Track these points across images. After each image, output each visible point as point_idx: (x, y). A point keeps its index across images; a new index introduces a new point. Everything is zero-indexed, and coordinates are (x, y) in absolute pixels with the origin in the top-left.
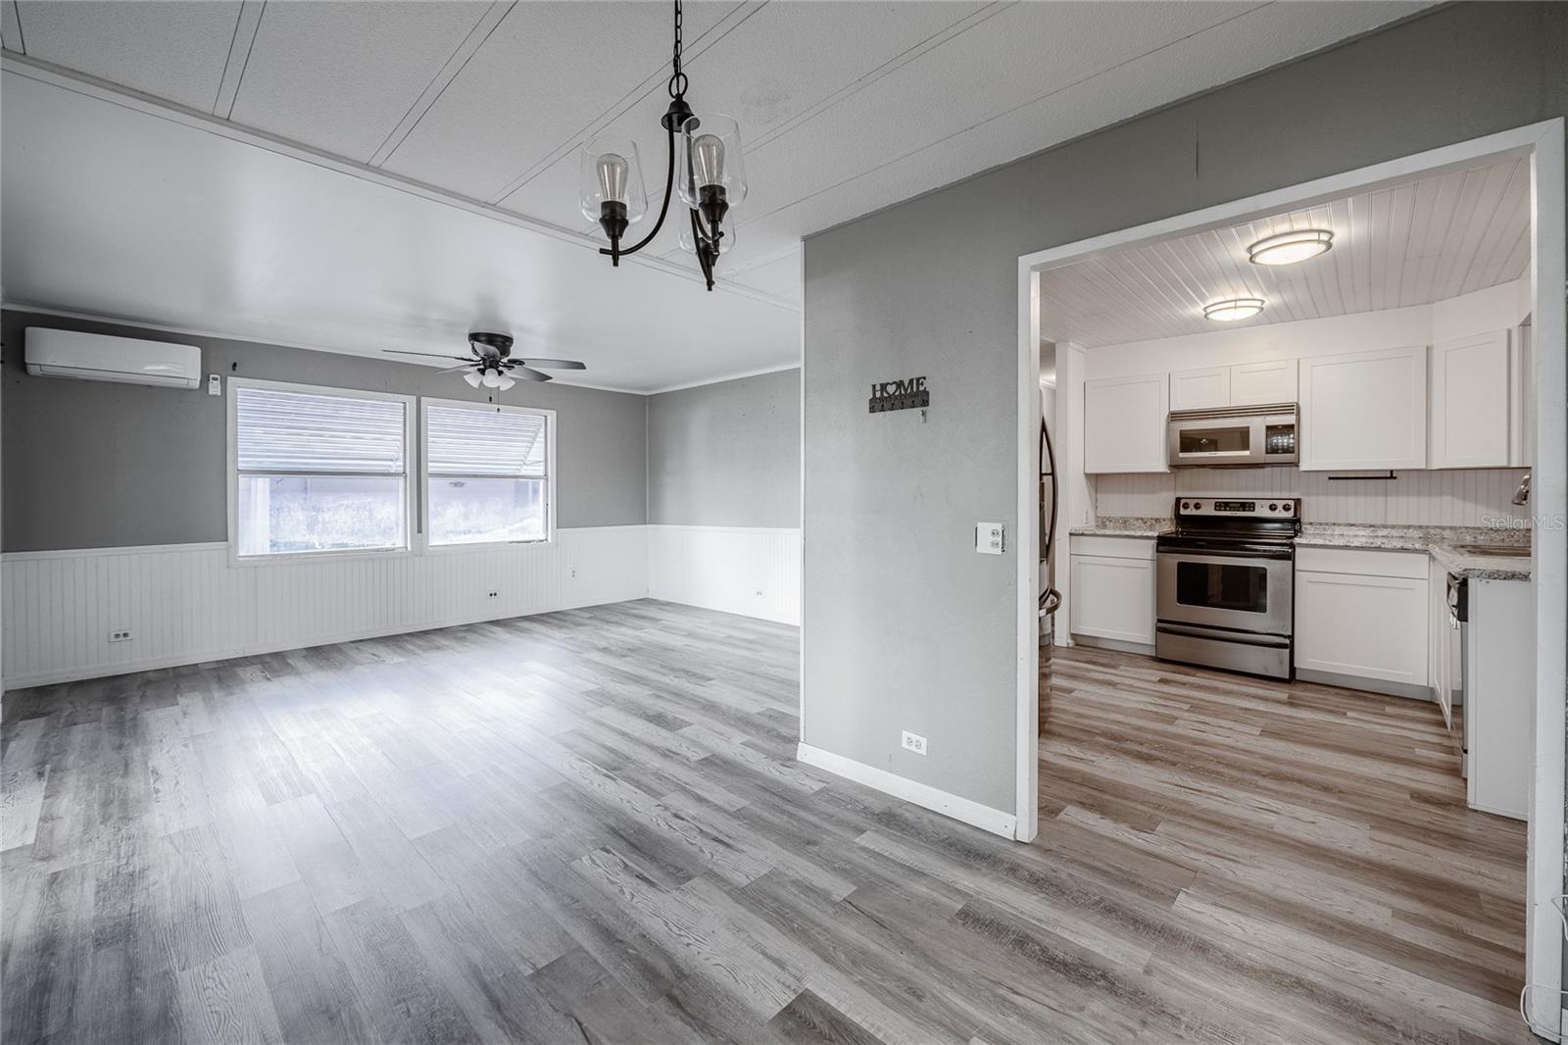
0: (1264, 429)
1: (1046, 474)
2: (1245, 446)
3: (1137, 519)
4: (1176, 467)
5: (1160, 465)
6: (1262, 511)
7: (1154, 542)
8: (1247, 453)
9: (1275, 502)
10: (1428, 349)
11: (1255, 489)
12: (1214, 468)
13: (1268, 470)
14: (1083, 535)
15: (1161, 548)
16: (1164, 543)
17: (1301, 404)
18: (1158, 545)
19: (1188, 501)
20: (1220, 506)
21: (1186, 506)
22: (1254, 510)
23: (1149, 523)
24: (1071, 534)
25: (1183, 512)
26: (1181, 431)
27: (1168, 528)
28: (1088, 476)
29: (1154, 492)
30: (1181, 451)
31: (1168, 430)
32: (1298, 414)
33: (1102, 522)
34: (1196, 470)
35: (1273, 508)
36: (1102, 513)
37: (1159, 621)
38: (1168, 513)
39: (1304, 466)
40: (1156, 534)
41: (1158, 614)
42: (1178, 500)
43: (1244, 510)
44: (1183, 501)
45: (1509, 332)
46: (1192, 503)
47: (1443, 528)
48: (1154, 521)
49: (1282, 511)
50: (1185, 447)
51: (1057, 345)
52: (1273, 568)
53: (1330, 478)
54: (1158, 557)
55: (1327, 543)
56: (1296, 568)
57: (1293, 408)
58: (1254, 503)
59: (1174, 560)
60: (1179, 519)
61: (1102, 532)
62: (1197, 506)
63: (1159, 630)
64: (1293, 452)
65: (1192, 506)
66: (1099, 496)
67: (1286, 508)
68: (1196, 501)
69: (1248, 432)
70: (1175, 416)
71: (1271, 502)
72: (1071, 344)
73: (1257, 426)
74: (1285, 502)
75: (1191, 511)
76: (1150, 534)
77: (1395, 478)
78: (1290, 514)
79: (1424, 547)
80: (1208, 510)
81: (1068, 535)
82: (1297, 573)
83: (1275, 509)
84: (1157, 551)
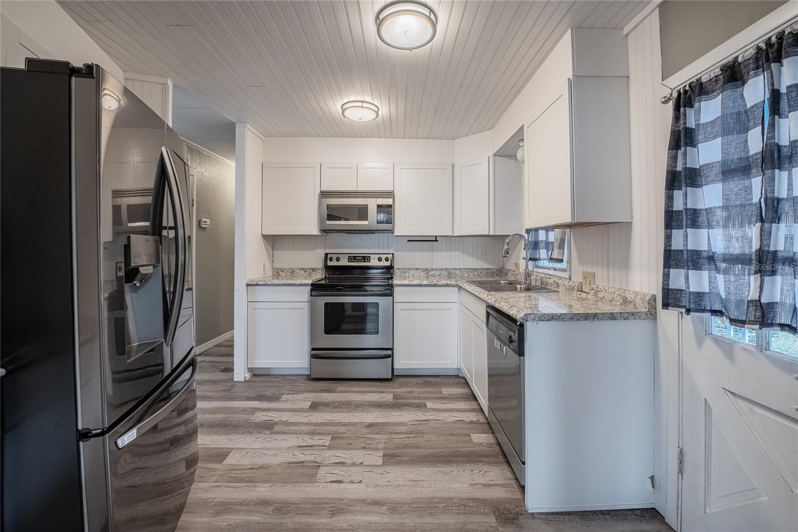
0: (376, 206)
1: (170, 228)
2: (365, 217)
3: (301, 269)
4: (325, 231)
5: (313, 229)
6: (374, 262)
7: (309, 288)
8: (366, 223)
9: (381, 256)
10: (453, 165)
11: (370, 248)
12: (347, 233)
13: (377, 235)
14: (257, 285)
15: (314, 293)
16: (316, 288)
17: (395, 192)
18: (311, 290)
19: (332, 255)
20: (351, 259)
21: (331, 260)
22: (370, 262)
23: (308, 272)
24: (248, 285)
25: (329, 263)
26: (327, 205)
27: (319, 276)
28: (265, 237)
29: (312, 249)
30: (328, 220)
31: (320, 204)
32: (394, 199)
33: (277, 273)
34: (337, 234)
35: (380, 259)
36: (277, 266)
37: (313, 349)
38: (320, 264)
39: (396, 233)
40: (310, 282)
41: (311, 344)
42: (327, 255)
43: (364, 262)
44: (329, 256)
45: (489, 157)
46: (335, 257)
47: (456, 269)
48: (311, 271)
49: (385, 261)
50: (330, 217)
51: (236, 124)
52: (382, 301)
53: (408, 241)
54: (311, 299)
55: (411, 283)
56: (394, 301)
57: (390, 194)
58: (369, 257)
59: (322, 301)
60: (328, 268)
61: (276, 282)
62: (338, 259)
63: (313, 357)
64: (391, 223)
65: (334, 260)
66: (275, 252)
67: (387, 260)
68: (337, 256)
69: (367, 208)
70: (324, 194)
71: (379, 256)
72: (248, 126)
73: (372, 204)
74: (386, 256)
75: (334, 263)
76: (306, 282)
77: (437, 241)
78: (388, 264)
79: (455, 283)
80: (344, 262)
81: (245, 286)
82: (395, 304)
83: (381, 260)
84: (311, 296)
